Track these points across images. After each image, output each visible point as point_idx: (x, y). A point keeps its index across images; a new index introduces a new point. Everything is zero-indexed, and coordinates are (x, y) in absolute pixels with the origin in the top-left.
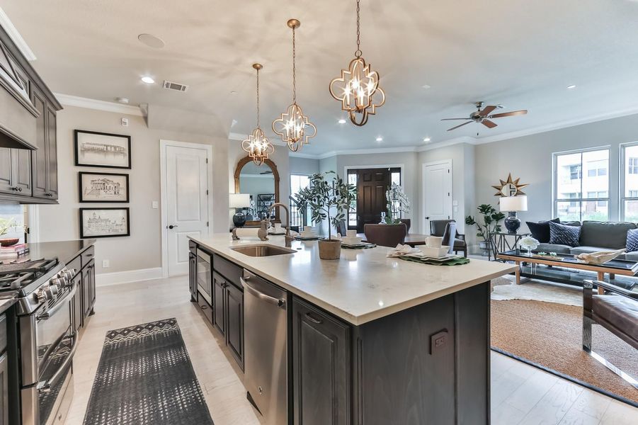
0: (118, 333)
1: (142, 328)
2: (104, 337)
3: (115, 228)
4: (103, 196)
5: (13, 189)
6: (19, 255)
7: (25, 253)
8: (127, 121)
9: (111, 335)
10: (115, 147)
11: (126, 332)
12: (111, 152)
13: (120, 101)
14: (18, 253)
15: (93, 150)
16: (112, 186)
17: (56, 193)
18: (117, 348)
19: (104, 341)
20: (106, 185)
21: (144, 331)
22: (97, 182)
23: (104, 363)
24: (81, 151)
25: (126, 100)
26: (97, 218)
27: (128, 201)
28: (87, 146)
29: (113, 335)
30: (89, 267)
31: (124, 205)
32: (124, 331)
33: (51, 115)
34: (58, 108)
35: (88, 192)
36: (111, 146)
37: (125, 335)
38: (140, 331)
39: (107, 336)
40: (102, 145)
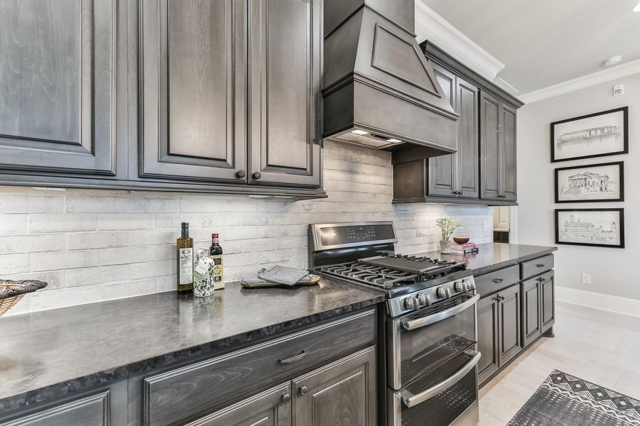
0: (567, 381)
1: (606, 396)
2: (546, 374)
3: (601, 235)
4: (584, 194)
5: (455, 193)
6: (465, 253)
7: (472, 252)
8: (622, 87)
9: (558, 377)
10: (602, 129)
11: (578, 386)
12: (596, 137)
13: (606, 64)
14: (465, 251)
15: (572, 140)
16: (596, 180)
17: (514, 193)
18: (554, 403)
19: (545, 380)
20: (588, 179)
21: (608, 403)
22: (576, 177)
23: (528, 411)
24: (558, 144)
25: (617, 59)
26: (576, 221)
27: (622, 199)
28: (565, 138)
29: (559, 378)
30: (540, 280)
31: (617, 204)
32: (577, 382)
33: (508, 115)
34: (519, 105)
35: (565, 190)
36: (596, 129)
37: (574, 388)
38: (601, 399)
39: (552, 376)
40: (583, 131)
